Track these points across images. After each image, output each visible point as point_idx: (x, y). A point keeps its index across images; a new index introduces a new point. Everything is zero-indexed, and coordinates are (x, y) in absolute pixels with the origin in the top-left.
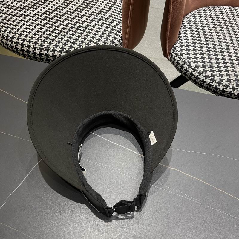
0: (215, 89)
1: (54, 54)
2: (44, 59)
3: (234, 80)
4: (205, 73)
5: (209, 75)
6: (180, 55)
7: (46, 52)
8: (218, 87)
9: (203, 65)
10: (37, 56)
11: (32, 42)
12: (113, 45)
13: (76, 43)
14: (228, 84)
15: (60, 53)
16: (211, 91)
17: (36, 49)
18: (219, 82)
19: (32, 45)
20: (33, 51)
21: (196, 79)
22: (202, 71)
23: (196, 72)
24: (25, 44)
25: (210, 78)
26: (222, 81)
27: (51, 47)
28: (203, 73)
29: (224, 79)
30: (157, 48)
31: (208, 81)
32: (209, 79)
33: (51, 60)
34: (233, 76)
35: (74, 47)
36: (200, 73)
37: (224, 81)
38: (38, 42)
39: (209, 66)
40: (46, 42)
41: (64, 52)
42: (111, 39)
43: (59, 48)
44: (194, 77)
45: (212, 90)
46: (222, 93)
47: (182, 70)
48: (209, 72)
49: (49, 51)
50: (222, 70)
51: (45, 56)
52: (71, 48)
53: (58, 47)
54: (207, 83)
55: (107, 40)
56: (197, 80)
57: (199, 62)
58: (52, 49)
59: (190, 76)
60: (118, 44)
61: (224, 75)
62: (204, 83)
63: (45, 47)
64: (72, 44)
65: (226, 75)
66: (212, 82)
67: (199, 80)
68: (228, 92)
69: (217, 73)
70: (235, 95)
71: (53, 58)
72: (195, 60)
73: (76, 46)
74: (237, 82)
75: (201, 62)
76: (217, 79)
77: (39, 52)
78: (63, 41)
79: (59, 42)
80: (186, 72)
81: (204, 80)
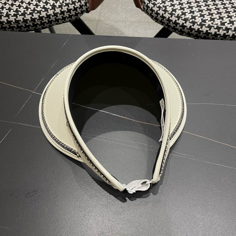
0: (197, 33)
1: (9, 20)
3: (218, 18)
4: (184, 16)
5: (189, 18)
8: (200, 29)
9: (180, 7)
13: (32, 3)
14: (212, 23)
15: (15, 17)
16: (193, 36)
18: (201, 23)
21: (175, 25)
22: (180, 14)
23: (173, 17)
25: (191, 21)
26: (205, 21)
27: (3, 12)
28: (182, 16)
29: (206, 19)
31: (188, 25)
32: (190, 22)
33: (6, 27)
34: (216, 14)
35: (30, 8)
36: (178, 17)
37: (207, 21)
39: (188, 7)
41: (20, 15)
43: (14, 11)
44: (173, 23)
45: (195, 34)
46: (207, 36)
47: (157, 18)
48: (189, 13)
49: (3, 17)
50: (203, 9)
52: (27, 10)
53: (12, 11)
54: (188, 27)
56: (176, 26)
58: (5, 13)
59: (167, 24)
61: (206, 14)
62: (184, 28)
64: (28, 5)
65: (208, 14)
66: (193, 25)
67: (178, 26)
68: (212, 34)
69: (198, 13)
70: (221, 36)
71: (9, 24)
72: (171, 3)
73: (32, 7)
74: (221, 20)
75: (178, 4)
76: (198, 20)
78: (17, 3)
79: (12, 5)
80: (162, 19)
81: (184, 25)
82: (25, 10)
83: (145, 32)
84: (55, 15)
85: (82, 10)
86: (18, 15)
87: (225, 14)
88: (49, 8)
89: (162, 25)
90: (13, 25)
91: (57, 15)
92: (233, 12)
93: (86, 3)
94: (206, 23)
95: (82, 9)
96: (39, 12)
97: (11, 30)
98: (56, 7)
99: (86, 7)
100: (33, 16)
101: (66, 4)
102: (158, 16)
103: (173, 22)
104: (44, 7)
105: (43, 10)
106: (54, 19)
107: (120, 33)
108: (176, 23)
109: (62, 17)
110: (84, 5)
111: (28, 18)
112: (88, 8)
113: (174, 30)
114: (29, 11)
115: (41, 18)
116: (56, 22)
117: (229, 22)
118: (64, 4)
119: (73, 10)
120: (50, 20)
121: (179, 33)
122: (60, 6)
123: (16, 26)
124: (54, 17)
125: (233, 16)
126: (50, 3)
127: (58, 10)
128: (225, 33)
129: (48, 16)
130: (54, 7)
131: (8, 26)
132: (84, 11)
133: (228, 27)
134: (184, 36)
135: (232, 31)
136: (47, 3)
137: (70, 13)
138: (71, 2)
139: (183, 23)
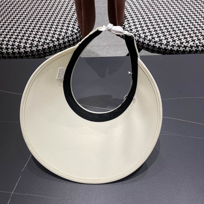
0: (164, 51)
1: (26, 51)
2: (18, 56)
3: (178, 40)
4: (153, 40)
5: (157, 41)
6: (130, 30)
7: (18, 50)
8: (166, 48)
9: (150, 34)
10: (11, 56)
11: (4, 44)
12: (73, 34)
13: (42, 38)
14: (174, 44)
15: (30, 49)
17: (9, 50)
18: (166, 44)
19: (4, 46)
20: (6, 52)
21: (147, 46)
22: (151, 38)
23: (146, 41)
25: (159, 42)
26: (169, 42)
27: (21, 45)
28: (152, 40)
29: (170, 41)
30: (103, 37)
31: (157, 45)
32: (158, 44)
33: (24, 56)
34: (176, 37)
35: (41, 41)
36: (150, 41)
37: (170, 42)
38: (9, 43)
39: (155, 34)
40: (16, 42)
41: (34, 47)
42: (70, 29)
43: (29, 44)
45: (162, 52)
46: (171, 52)
48: (157, 38)
49: (21, 49)
50: (166, 34)
51: (17, 54)
52: (39, 43)
53: (28, 44)
54: (157, 47)
55: (68, 31)
56: (149, 47)
57: (147, 32)
58: (23, 46)
59: (142, 45)
60: (77, 32)
61: (169, 38)
62: (154, 48)
63: (16, 46)
64: (39, 39)
66: (161, 46)
67: (150, 46)
68: (175, 50)
69: (163, 37)
70: (181, 52)
71: (26, 54)
72: (143, 32)
73: (43, 40)
74: (180, 41)
75: (148, 32)
76: (164, 42)
77: (12, 51)
78: (31, 38)
79: (27, 40)
82: (38, 43)
83: (115, 52)
84: (60, 44)
87: (182, 37)
88: (55, 41)
90: (29, 54)
91: (61, 45)
92: (187, 35)
93: (80, 35)
94: (170, 43)
95: (78, 39)
96: (48, 44)
97: (27, 58)
98: (60, 39)
99: (80, 38)
100: (44, 46)
101: (67, 36)
103: (146, 44)
104: (51, 40)
105: (51, 42)
106: (59, 48)
107: (96, 55)
109: (64, 46)
110: (79, 36)
111: (40, 49)
114: (41, 43)
115: (49, 48)
116: (60, 50)
117: (186, 42)
118: (66, 37)
119: (72, 41)
120: (56, 49)
122: (63, 39)
123: (31, 55)
124: (58, 47)
125: (188, 37)
126: (55, 37)
127: (61, 42)
128: (184, 50)
129: (55, 46)
130: (58, 39)
133: (186, 45)
134: (155, 53)
135: (189, 48)
136: (53, 37)
137: (70, 43)
138: (70, 35)
139: (154, 45)
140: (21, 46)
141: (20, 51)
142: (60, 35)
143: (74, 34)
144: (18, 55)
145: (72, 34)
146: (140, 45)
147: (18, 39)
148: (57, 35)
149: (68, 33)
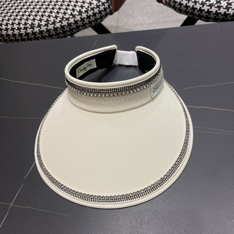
1: (41, 30)
2: (32, 38)
4: (208, 2)
5: (214, 3)
7: (32, 30)
8: (227, 13)
10: (24, 38)
11: (15, 23)
13: (60, 12)
15: (46, 27)
17: (21, 30)
18: (227, 7)
19: (16, 26)
20: (19, 33)
21: (200, 12)
23: (197, 5)
24: (9, 28)
25: (216, 5)
28: (206, 3)
31: (214, 10)
32: (215, 7)
35: (59, 17)
38: (22, 22)
40: (29, 20)
41: (51, 24)
43: (45, 21)
44: (198, 11)
45: (221, 18)
47: (181, 8)
49: (35, 28)
51: (31, 34)
52: (57, 19)
53: (43, 21)
56: (202, 13)
58: (37, 24)
59: (192, 12)
60: (105, 2)
62: (209, 14)
63: (30, 25)
64: (57, 14)
66: (219, 10)
67: (203, 12)
71: (41, 34)
73: (61, 15)
76: (224, 4)
77: (25, 32)
78: (47, 14)
79: (42, 16)
80: (186, 8)
81: (210, 10)
84: (82, 20)
85: (107, 13)
86: (49, 25)
88: (76, 15)
89: (186, 15)
90: (45, 35)
93: (109, 6)
94: (232, 5)
95: (106, 11)
96: (68, 19)
97: (43, 39)
98: (82, 12)
99: (109, 9)
100: (62, 23)
102: (181, 7)
103: (198, 9)
104: (71, 14)
105: (71, 17)
108: (201, 10)
109: (89, 21)
111: (58, 26)
112: (112, 10)
113: (199, 18)
114: (59, 19)
115: (69, 25)
116: (84, 27)
118: (90, 9)
119: (98, 14)
120: (78, 25)
121: (205, 19)
122: (86, 11)
123: (47, 35)
124: (81, 22)
126: (76, 10)
127: (84, 15)
129: (76, 22)
130: (80, 13)
131: (40, 36)
132: (108, 13)
136: (73, 10)
137: (96, 16)
138: (96, 7)
139: (208, 9)
140: (35, 24)
141: (34, 31)
142: (82, 7)
143: (101, 4)
144: (32, 36)
145: (98, 4)
146: (188, 12)
147: (31, 16)
148: (79, 7)
149: (93, 4)
